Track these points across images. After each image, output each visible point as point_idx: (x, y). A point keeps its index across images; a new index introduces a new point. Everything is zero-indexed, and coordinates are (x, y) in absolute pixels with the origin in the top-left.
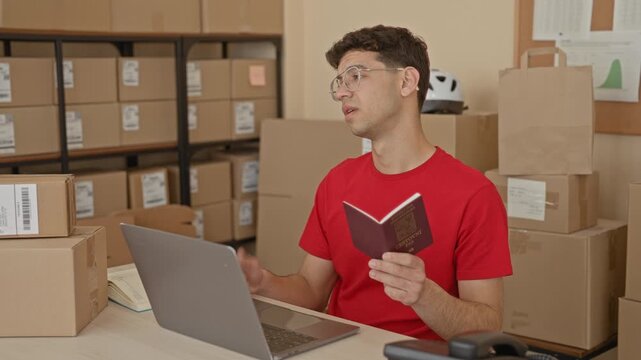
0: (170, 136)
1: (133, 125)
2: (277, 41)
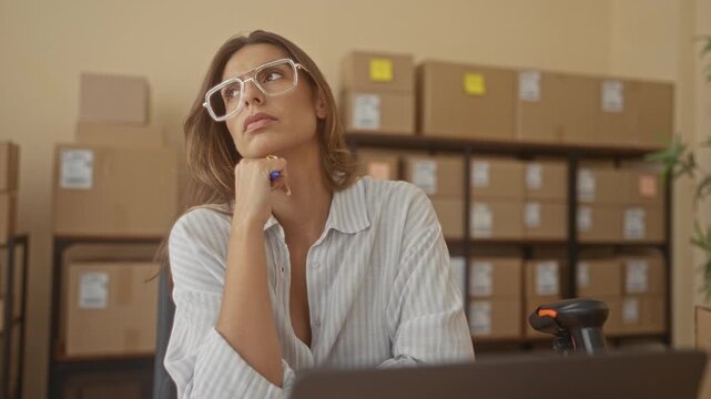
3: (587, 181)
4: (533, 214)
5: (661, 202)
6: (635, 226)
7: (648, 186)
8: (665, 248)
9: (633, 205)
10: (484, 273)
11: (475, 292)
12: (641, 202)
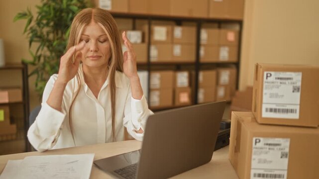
0: (192, 59)
1: (178, 53)
2: (240, 23)
3: (204, 35)
4: (177, 50)
5: (236, 44)
6: (224, 55)
7: (231, 36)
8: (237, 65)
9: (224, 45)
10: (156, 78)
11: (152, 87)
12: (228, 44)
